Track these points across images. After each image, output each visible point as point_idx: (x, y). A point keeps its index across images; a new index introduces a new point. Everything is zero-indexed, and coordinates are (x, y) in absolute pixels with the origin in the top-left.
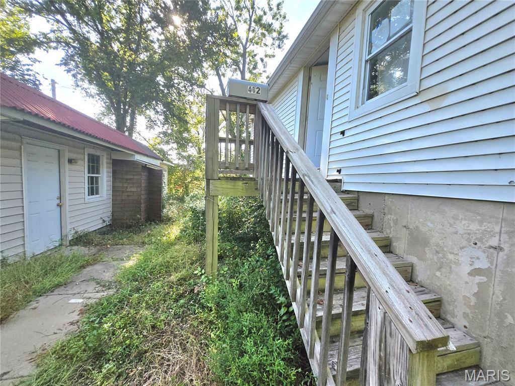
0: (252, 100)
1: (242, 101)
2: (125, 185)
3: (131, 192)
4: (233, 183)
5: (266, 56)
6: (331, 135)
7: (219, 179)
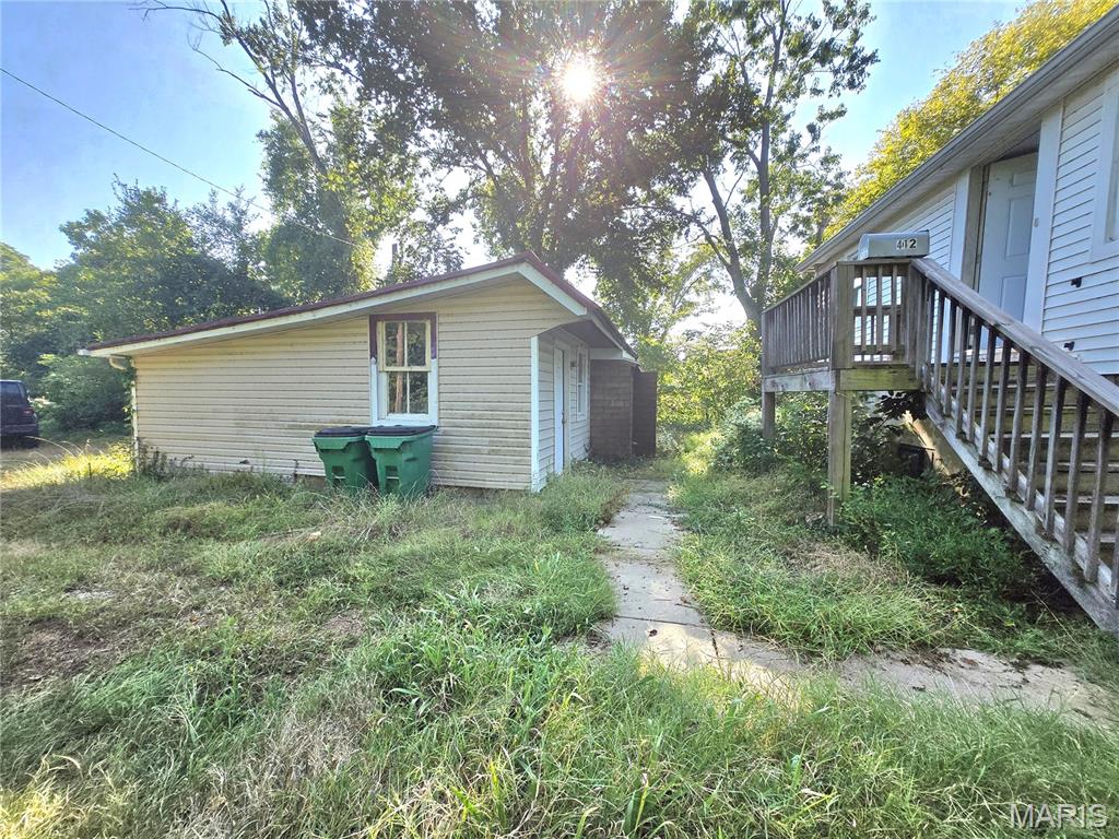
0: (902, 257)
1: (887, 261)
2: (607, 398)
3: (615, 408)
4: (873, 373)
5: (822, 118)
6: (1047, 287)
7: (854, 368)
